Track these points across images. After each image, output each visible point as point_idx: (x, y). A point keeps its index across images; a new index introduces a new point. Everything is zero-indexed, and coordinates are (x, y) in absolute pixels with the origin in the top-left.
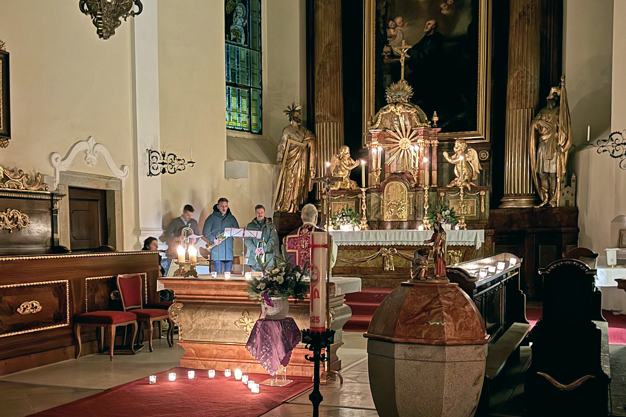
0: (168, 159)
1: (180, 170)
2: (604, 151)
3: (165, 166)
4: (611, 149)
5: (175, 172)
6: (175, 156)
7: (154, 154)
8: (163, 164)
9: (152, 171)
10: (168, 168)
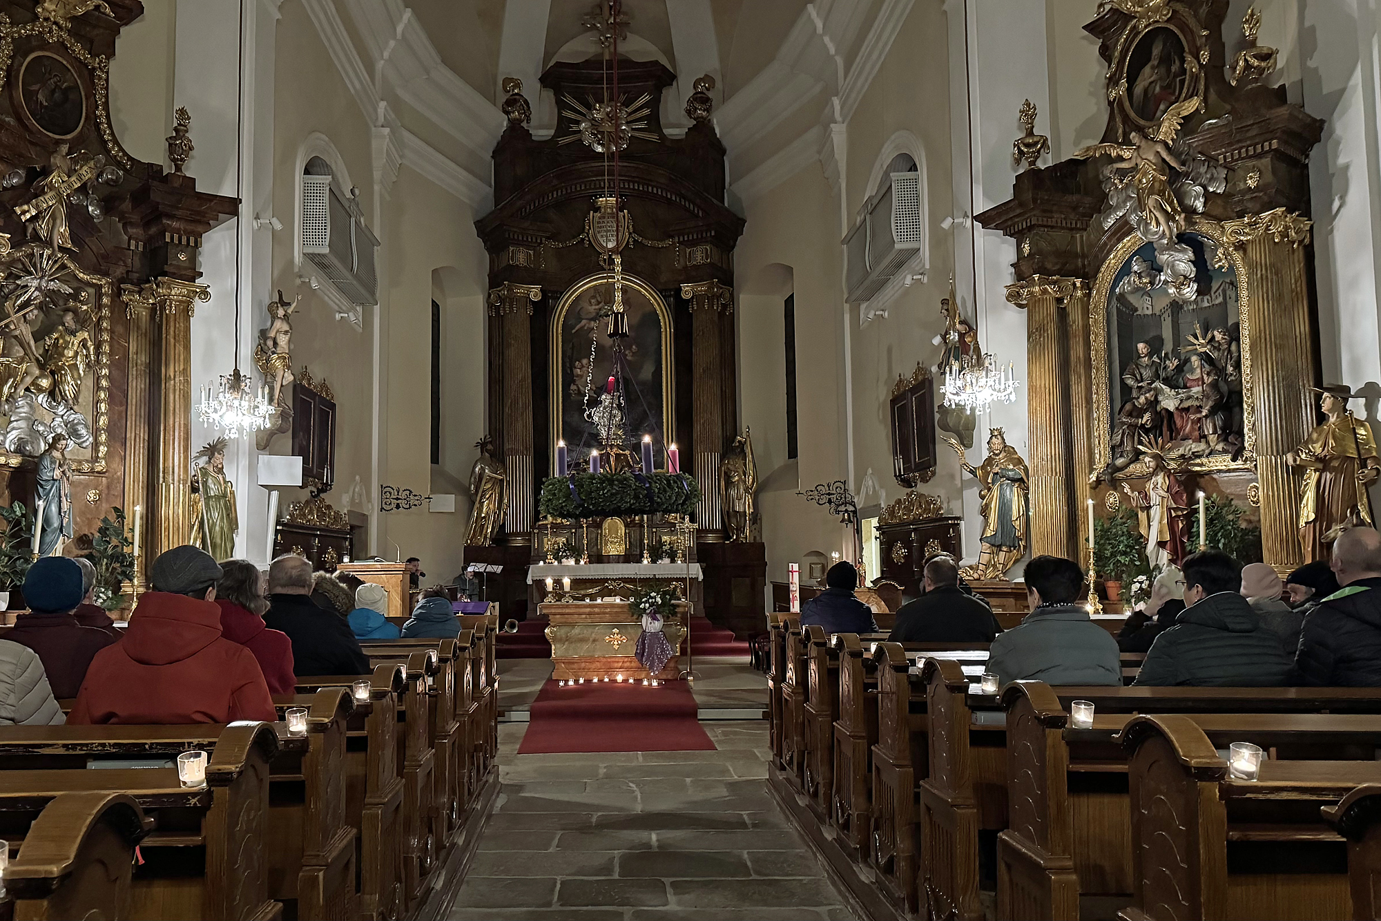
0: (403, 495)
1: (415, 505)
2: (812, 499)
3: (399, 501)
4: (817, 498)
5: (410, 507)
6: (411, 491)
7: (386, 490)
8: (397, 499)
9: (384, 506)
10: (403, 503)
